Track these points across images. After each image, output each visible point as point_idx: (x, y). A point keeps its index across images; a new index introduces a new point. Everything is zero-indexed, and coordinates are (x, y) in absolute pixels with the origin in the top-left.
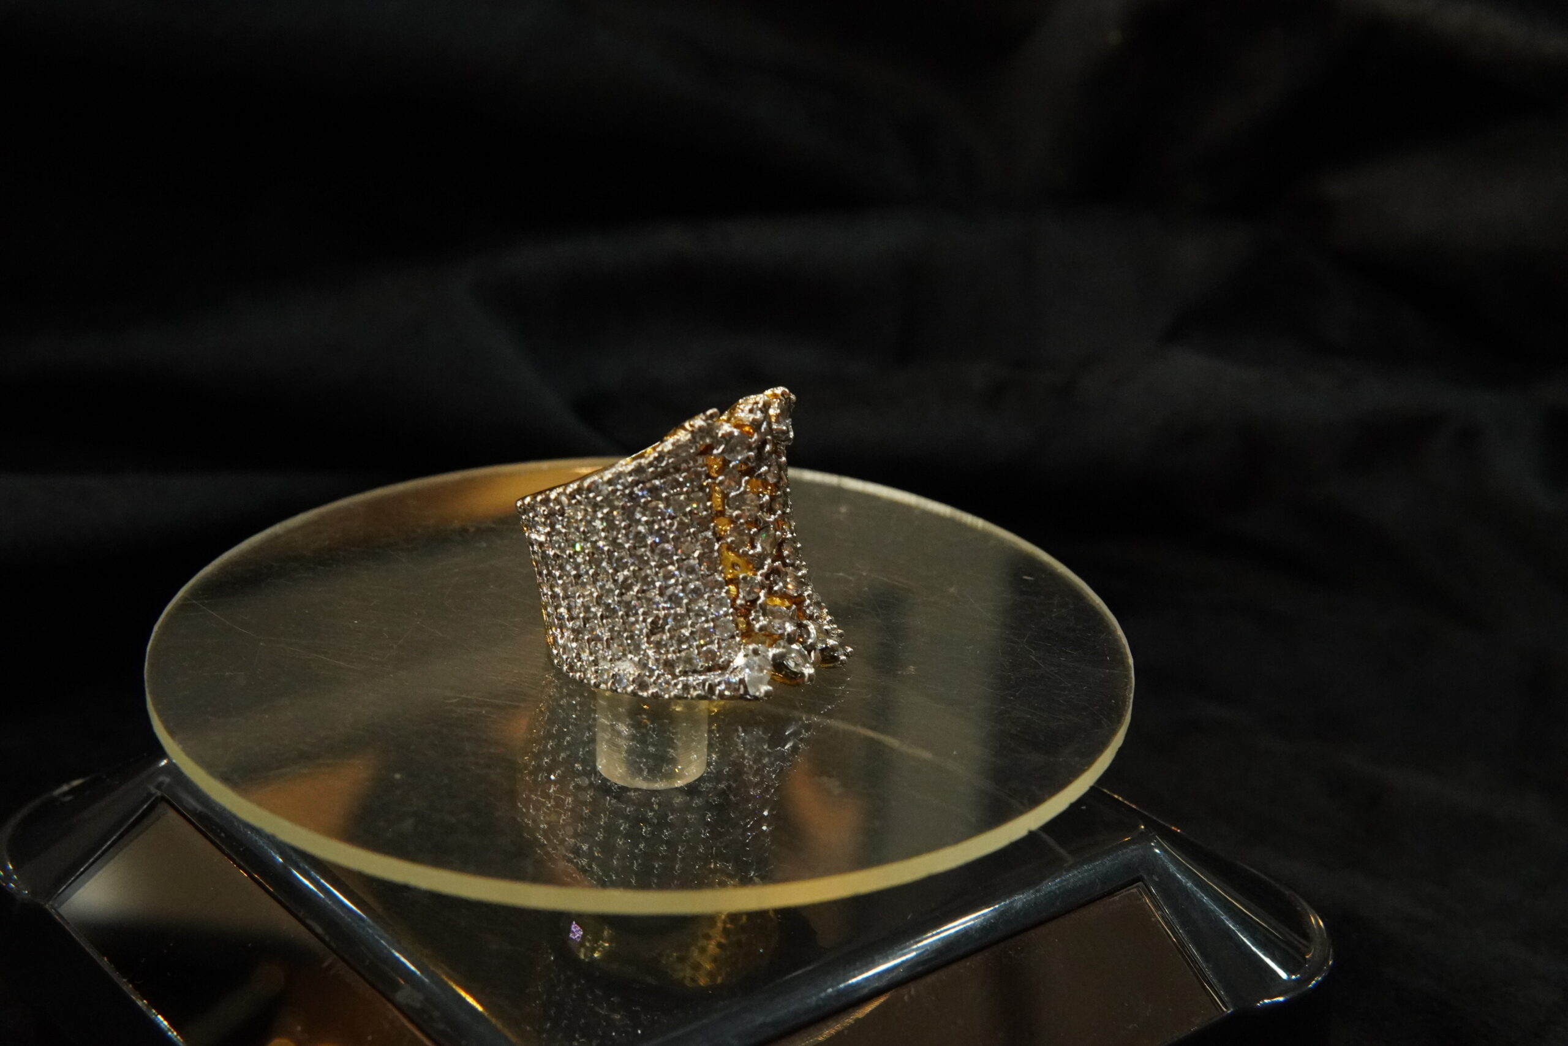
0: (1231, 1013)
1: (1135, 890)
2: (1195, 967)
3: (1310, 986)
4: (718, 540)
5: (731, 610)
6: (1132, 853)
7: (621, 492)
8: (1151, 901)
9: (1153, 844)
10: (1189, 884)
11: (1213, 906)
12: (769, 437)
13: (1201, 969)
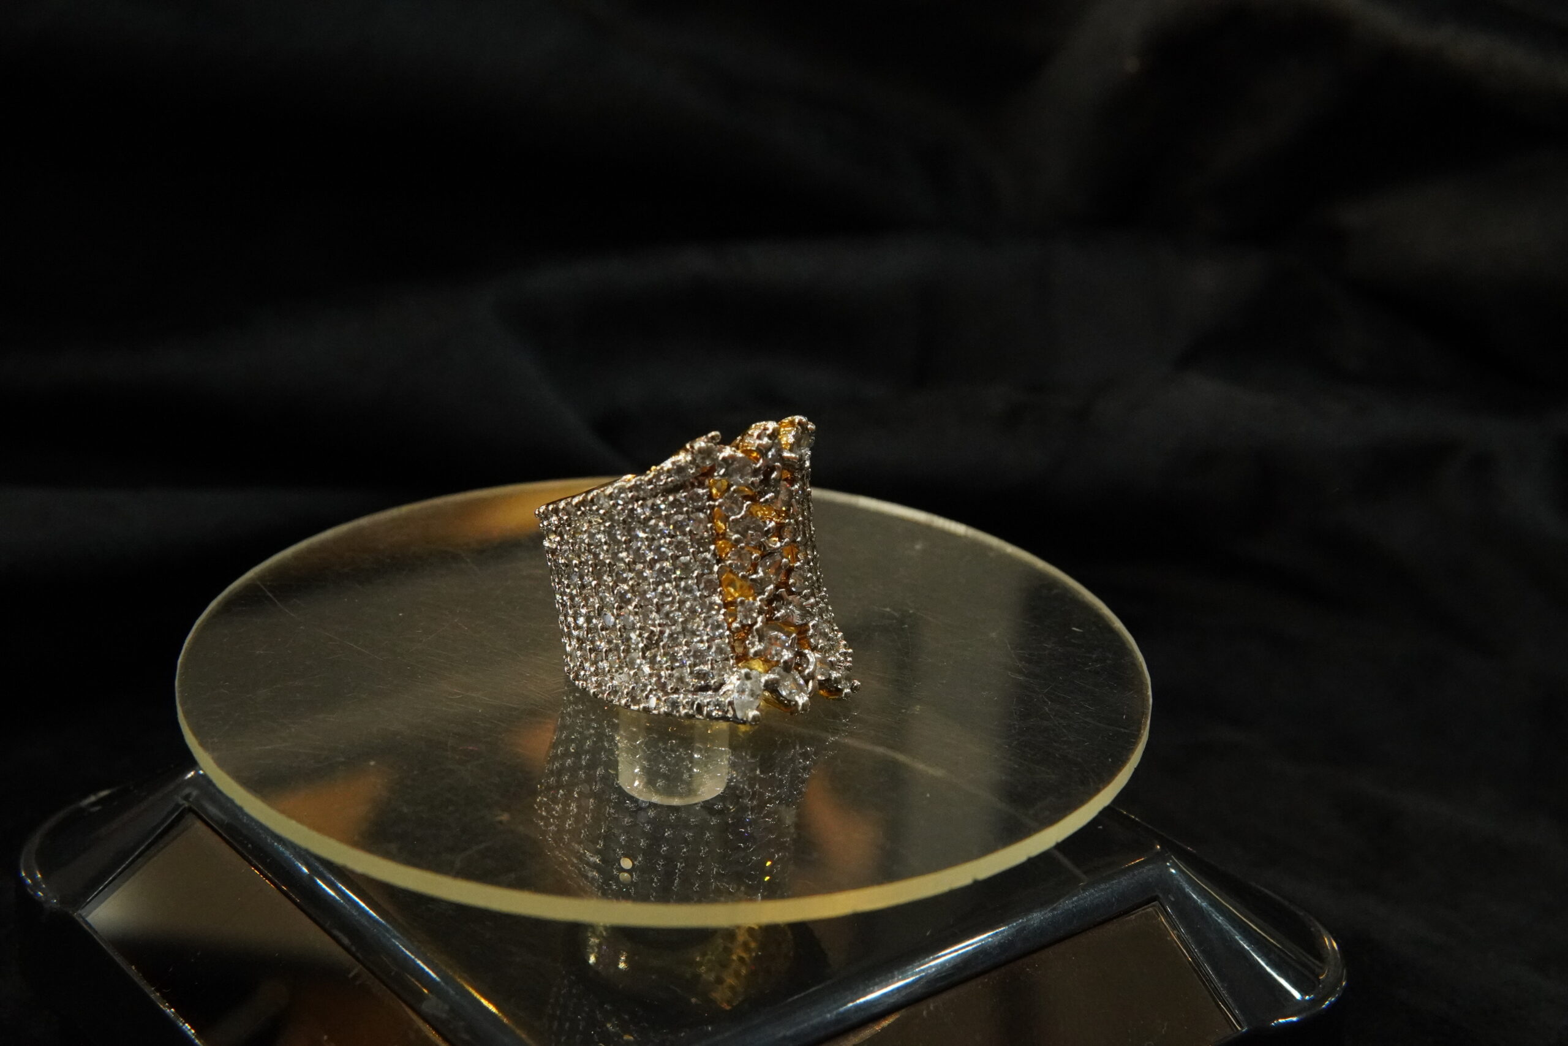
0: (1247, 1032)
1: (1151, 909)
2: (1210, 986)
3: (1324, 1006)
4: (718, 562)
5: (727, 633)
6: (1149, 872)
7: (622, 507)
8: (1168, 922)
9: (1168, 864)
10: (1204, 904)
11: (1228, 927)
12: (778, 464)
13: (1216, 988)
